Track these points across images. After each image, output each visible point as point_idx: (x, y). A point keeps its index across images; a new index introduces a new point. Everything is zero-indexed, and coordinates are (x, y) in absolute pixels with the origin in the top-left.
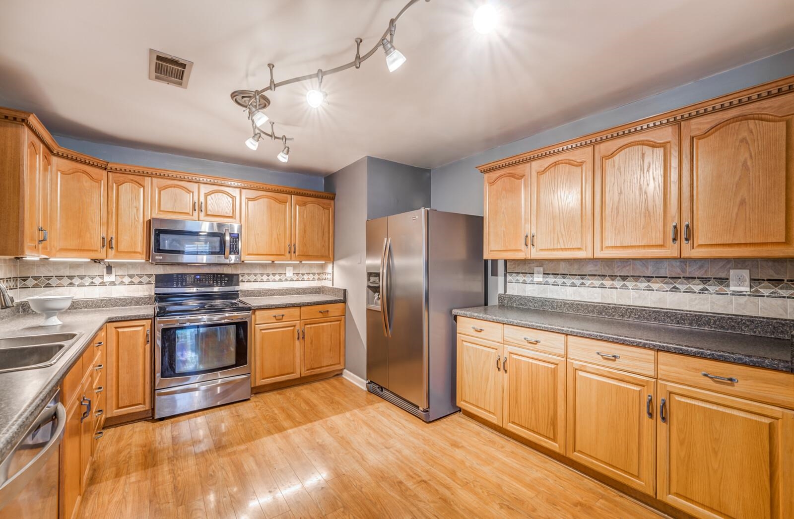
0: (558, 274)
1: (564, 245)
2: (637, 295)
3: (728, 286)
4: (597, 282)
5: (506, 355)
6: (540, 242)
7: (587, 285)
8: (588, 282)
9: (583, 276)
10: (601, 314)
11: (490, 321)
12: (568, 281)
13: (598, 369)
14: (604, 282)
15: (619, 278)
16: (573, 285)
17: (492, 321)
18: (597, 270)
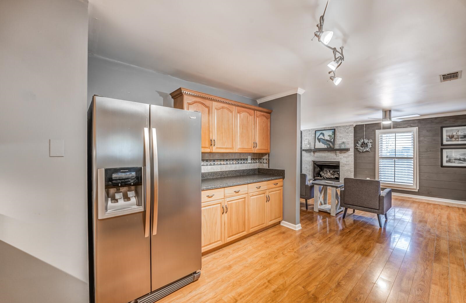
0: (204, 160)
1: (226, 146)
2: (230, 166)
3: (248, 161)
4: (219, 162)
5: (226, 204)
6: (218, 144)
7: (216, 164)
8: (216, 163)
9: (214, 160)
10: (221, 176)
11: (219, 188)
12: (209, 163)
13: (256, 193)
14: (221, 162)
15: (225, 160)
16: (211, 165)
17: (220, 188)
18: (219, 157)
